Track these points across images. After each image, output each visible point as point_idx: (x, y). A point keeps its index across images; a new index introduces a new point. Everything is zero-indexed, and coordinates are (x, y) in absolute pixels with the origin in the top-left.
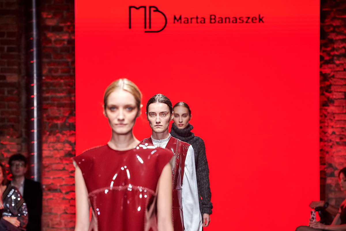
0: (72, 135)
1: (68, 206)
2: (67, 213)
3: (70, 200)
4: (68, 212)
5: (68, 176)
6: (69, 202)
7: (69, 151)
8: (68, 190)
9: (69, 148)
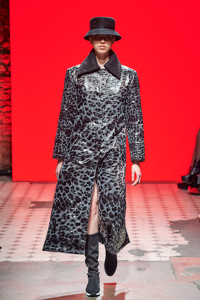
0: (5, 58)
1: (3, 117)
2: (2, 124)
3: (5, 113)
4: (4, 123)
5: (3, 92)
6: (4, 115)
7: (4, 72)
8: (3, 105)
9: (4, 69)
